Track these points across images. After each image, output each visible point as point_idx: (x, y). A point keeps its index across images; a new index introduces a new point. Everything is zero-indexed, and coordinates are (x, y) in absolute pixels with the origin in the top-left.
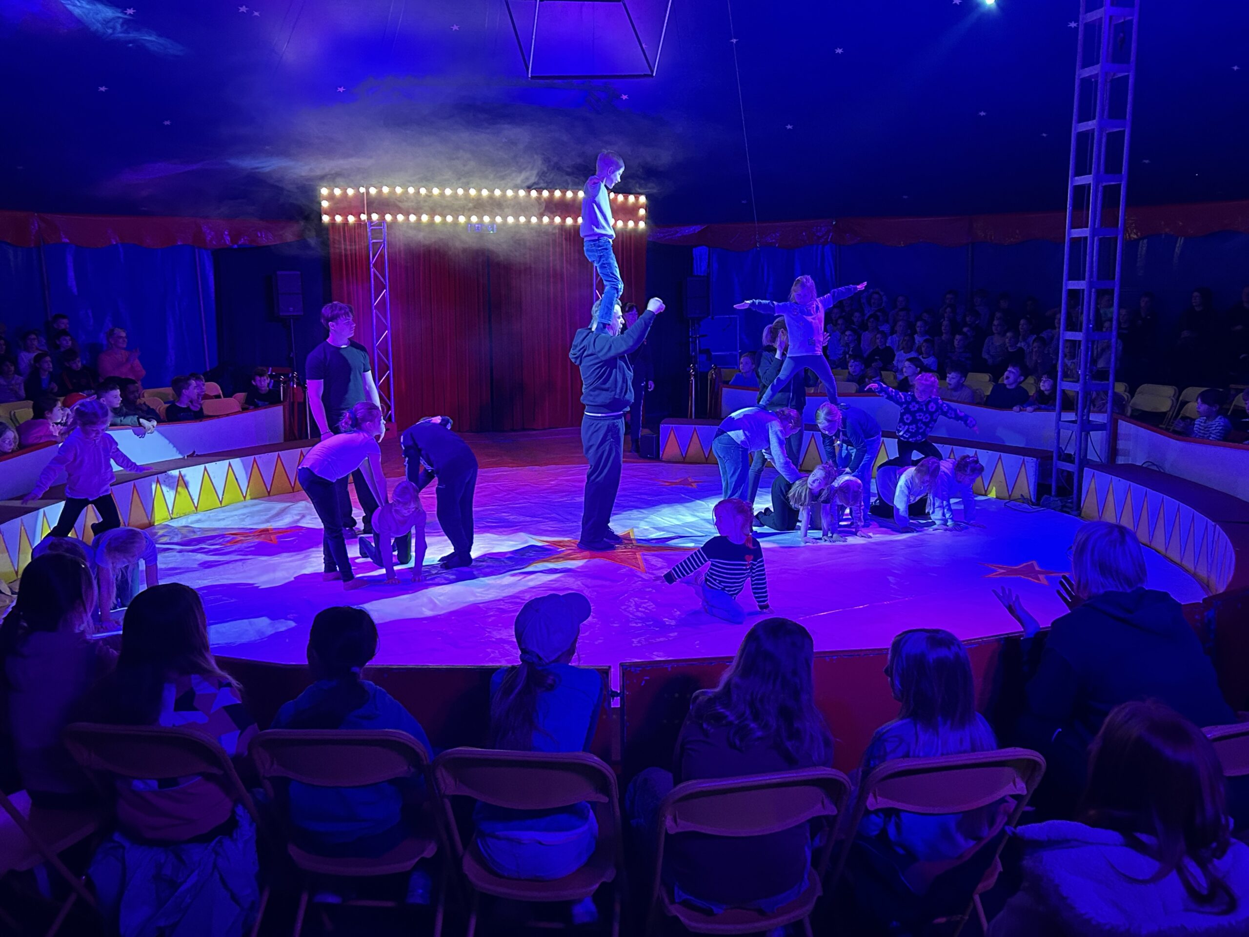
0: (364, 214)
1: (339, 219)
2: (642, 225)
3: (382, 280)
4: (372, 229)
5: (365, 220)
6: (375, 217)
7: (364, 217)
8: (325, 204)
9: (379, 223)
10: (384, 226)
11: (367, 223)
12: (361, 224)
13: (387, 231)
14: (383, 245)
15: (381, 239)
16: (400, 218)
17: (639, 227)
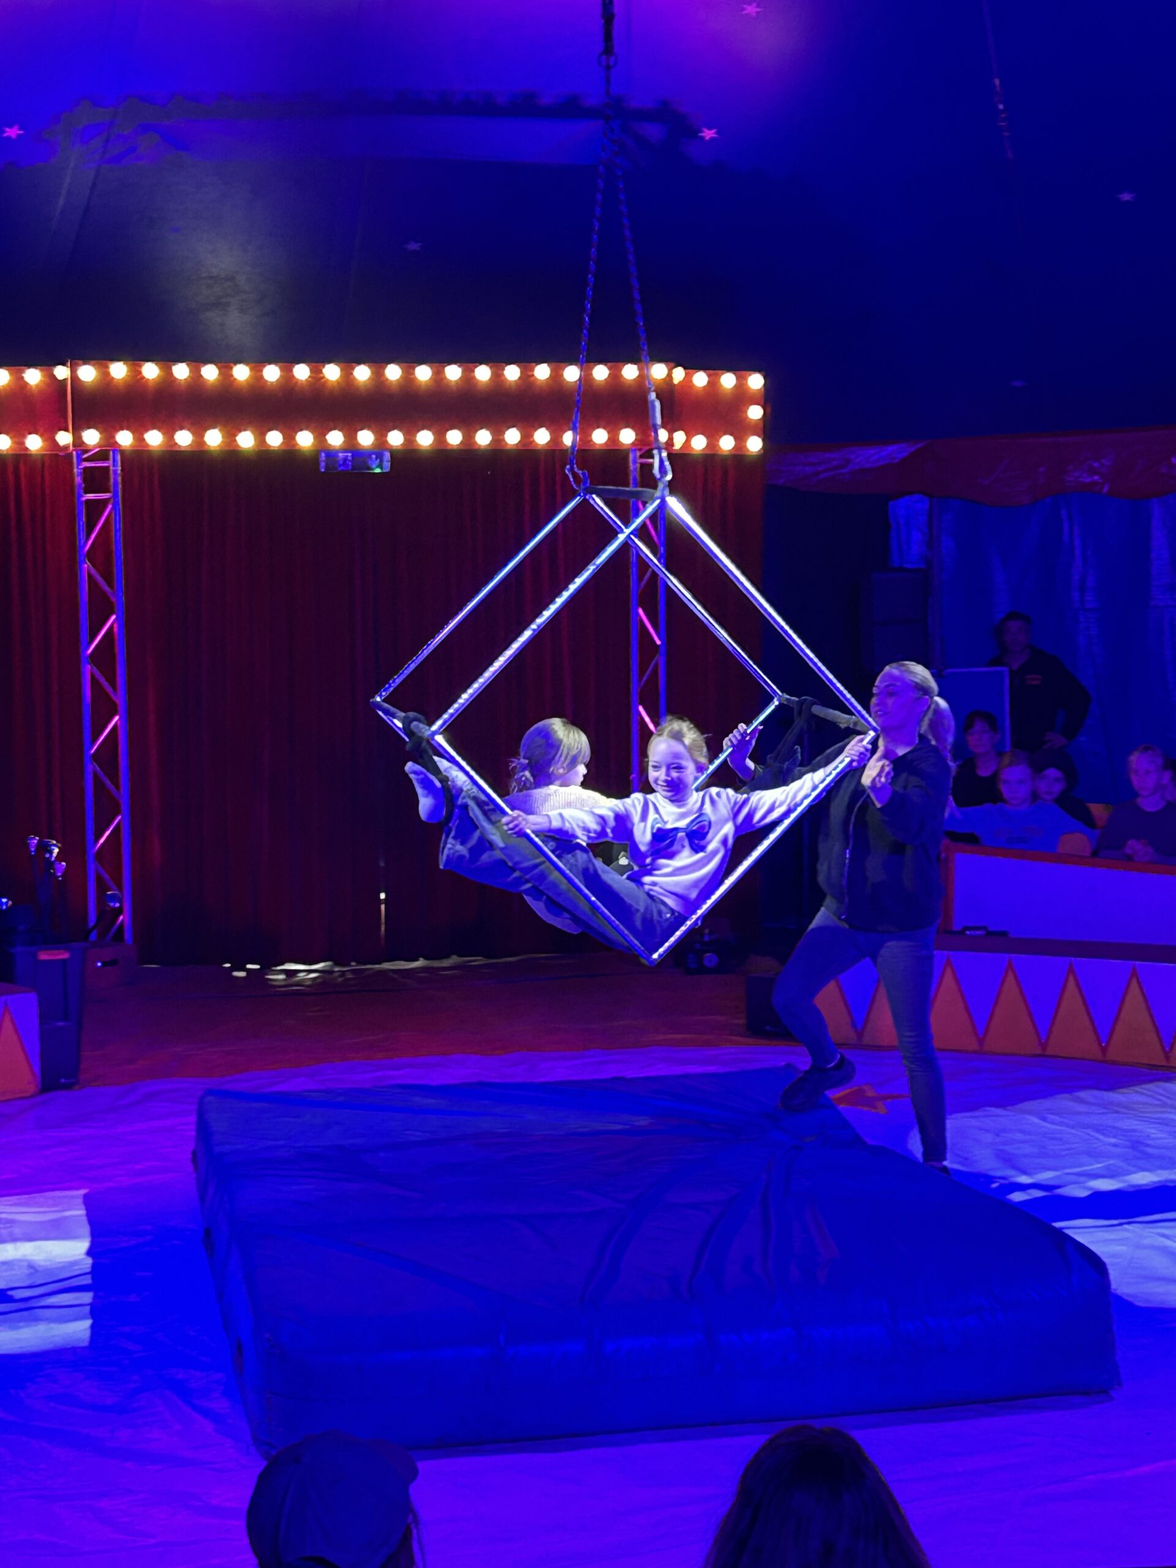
0: (66, 430)
2: (755, 444)
3: (107, 589)
4: (85, 468)
5: (66, 447)
6: (92, 437)
7: (64, 438)
9: (102, 455)
10: (114, 460)
11: (72, 452)
12: (57, 455)
13: (119, 472)
14: (110, 507)
15: (107, 491)
16: (154, 438)
17: (748, 450)
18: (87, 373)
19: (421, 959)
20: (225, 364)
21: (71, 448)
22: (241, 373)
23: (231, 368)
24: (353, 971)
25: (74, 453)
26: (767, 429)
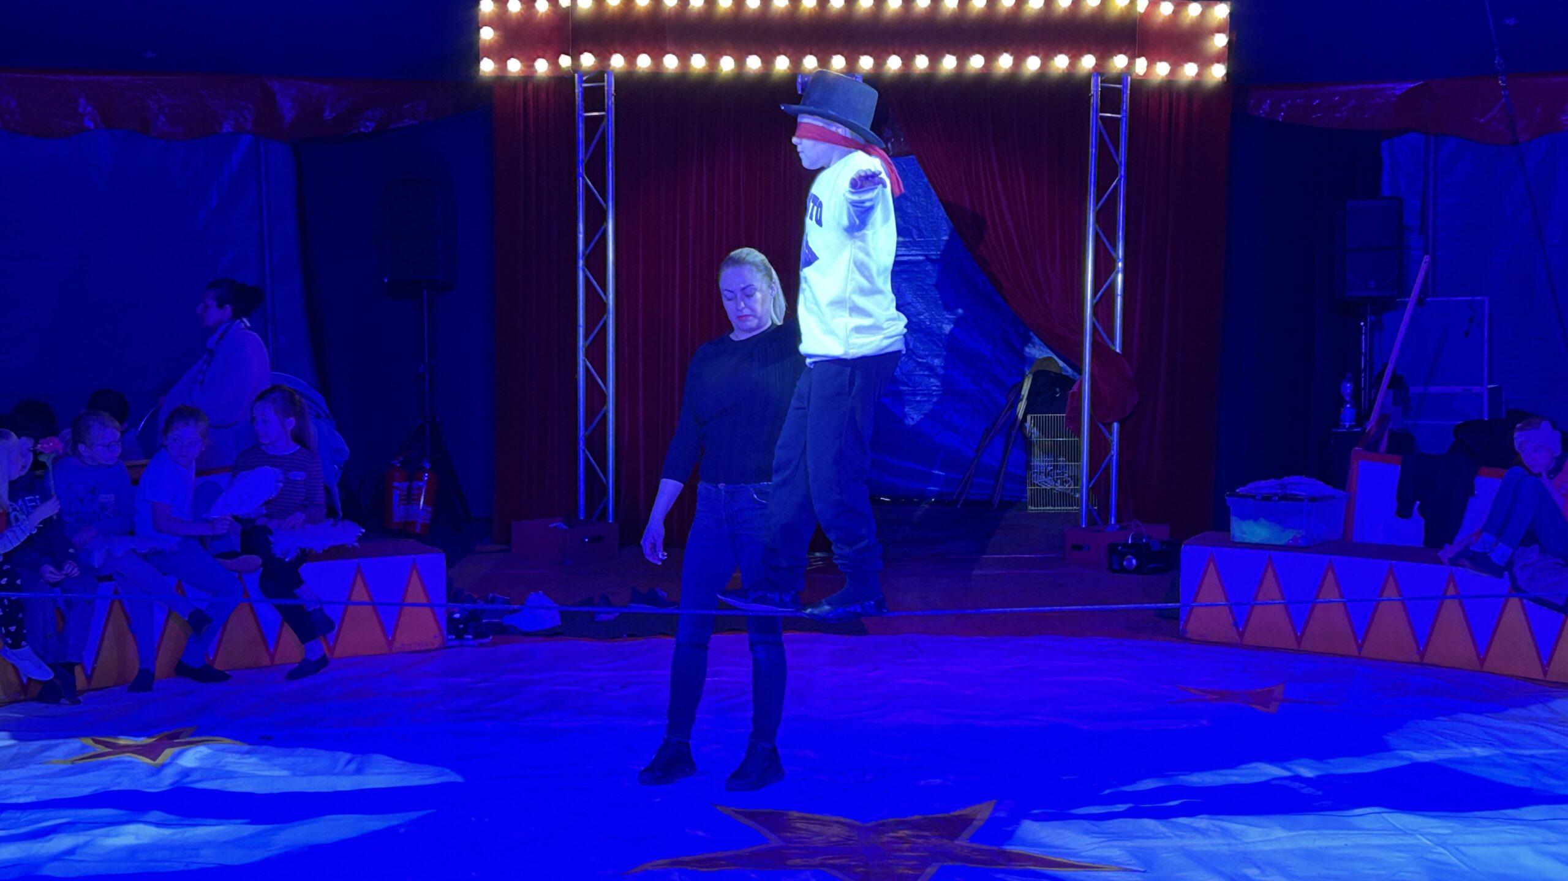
1: (514, 66)
2: (1218, 72)
3: (601, 201)
6: (588, 60)
7: (565, 61)
8: (487, 34)
9: (598, 75)
10: (608, 81)
11: (574, 75)
12: (562, 78)
13: (613, 92)
14: (604, 123)
15: (603, 111)
16: (644, 62)
17: (1211, 78)
21: (573, 71)
22: (726, 1)
25: (577, 76)
26: (1232, 54)
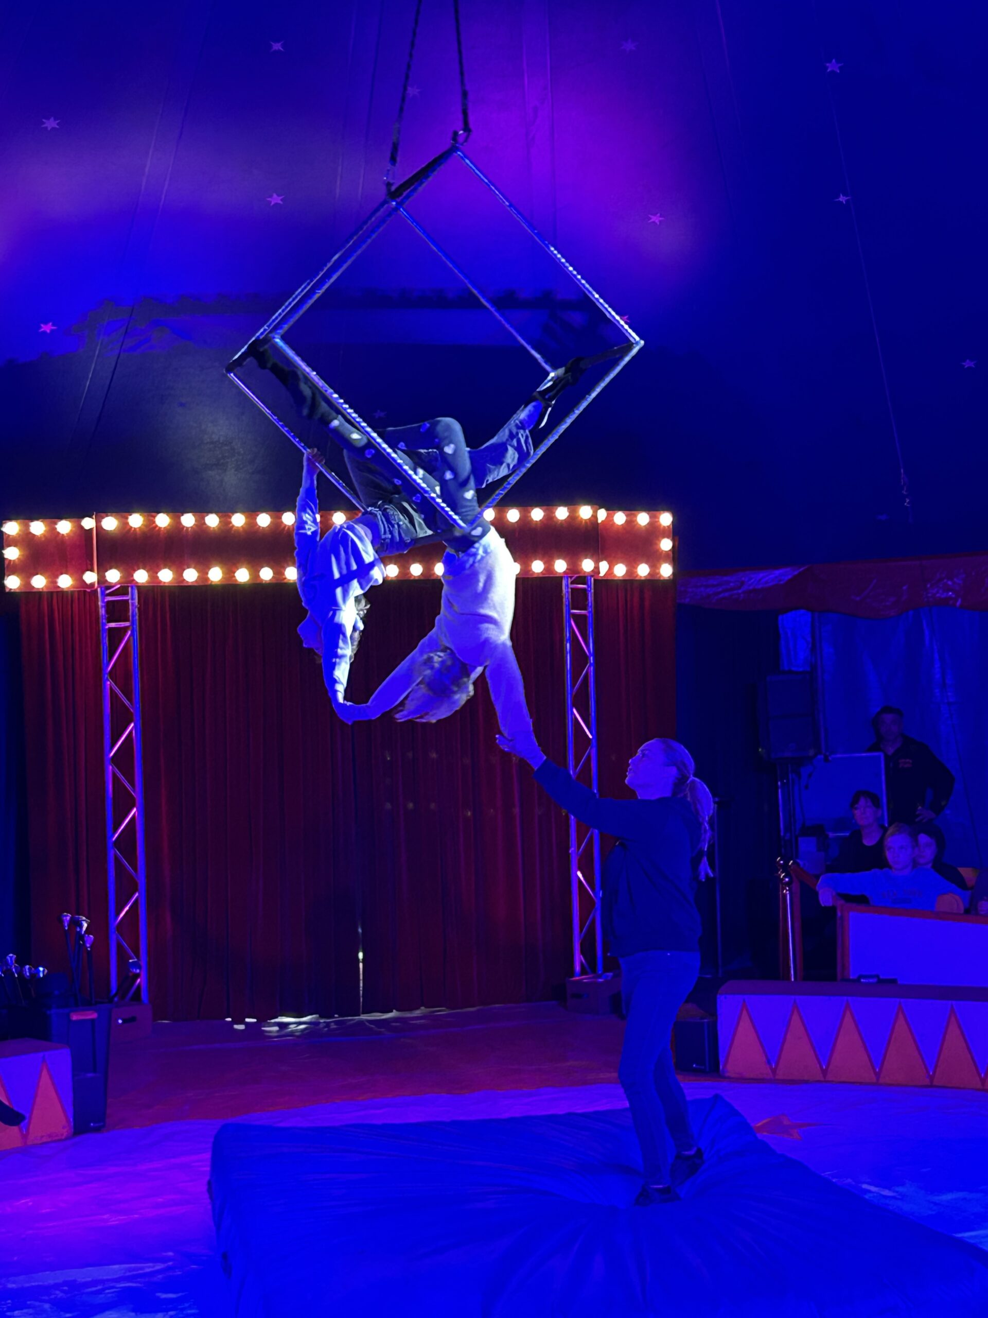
0: (92, 570)
2: (666, 571)
3: (126, 702)
4: (108, 602)
5: (92, 585)
6: (113, 576)
7: (90, 577)
8: (12, 554)
9: (122, 590)
10: (132, 595)
11: (97, 590)
12: (85, 591)
13: (137, 604)
14: (129, 633)
15: (126, 620)
16: (166, 576)
17: (661, 576)
18: (110, 523)
19: (394, 1011)
20: (225, 513)
21: (96, 585)
22: (238, 520)
23: (230, 517)
24: (336, 1023)
25: (99, 590)
26: (676, 557)
